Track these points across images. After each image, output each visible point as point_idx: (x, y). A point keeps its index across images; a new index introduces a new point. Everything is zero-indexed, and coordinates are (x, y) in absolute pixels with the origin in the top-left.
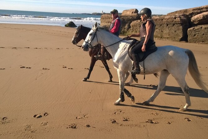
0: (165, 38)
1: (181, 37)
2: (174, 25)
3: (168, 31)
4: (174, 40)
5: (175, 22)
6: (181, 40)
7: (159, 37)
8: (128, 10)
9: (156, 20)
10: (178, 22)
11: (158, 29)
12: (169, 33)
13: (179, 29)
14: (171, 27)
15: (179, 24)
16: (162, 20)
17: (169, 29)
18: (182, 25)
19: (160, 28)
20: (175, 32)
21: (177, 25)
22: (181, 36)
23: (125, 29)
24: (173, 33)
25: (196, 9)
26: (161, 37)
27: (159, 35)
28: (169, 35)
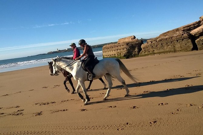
0: (178, 51)
1: (192, 48)
2: (183, 40)
3: (180, 45)
4: (186, 51)
5: (184, 37)
6: (193, 49)
7: (172, 51)
8: (126, 38)
9: (166, 39)
10: (186, 37)
11: (170, 46)
12: (181, 46)
13: (188, 42)
14: (181, 42)
15: (187, 38)
16: (172, 38)
17: (180, 43)
18: (190, 39)
19: (171, 44)
20: (186, 44)
21: (186, 39)
22: (192, 46)
23: (135, 52)
24: (184, 46)
25: (186, 27)
26: (175, 51)
27: (173, 50)
28: (181, 48)
